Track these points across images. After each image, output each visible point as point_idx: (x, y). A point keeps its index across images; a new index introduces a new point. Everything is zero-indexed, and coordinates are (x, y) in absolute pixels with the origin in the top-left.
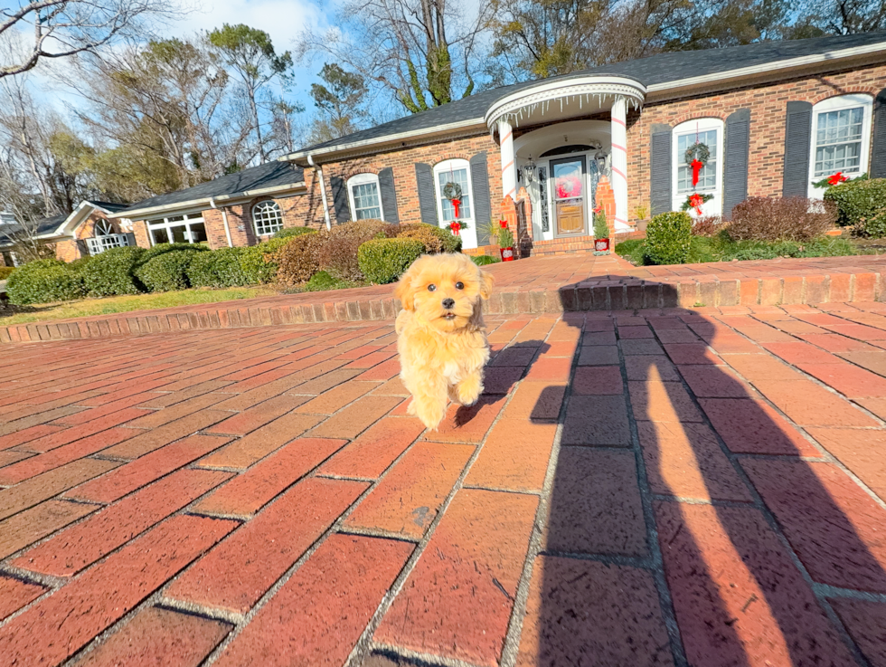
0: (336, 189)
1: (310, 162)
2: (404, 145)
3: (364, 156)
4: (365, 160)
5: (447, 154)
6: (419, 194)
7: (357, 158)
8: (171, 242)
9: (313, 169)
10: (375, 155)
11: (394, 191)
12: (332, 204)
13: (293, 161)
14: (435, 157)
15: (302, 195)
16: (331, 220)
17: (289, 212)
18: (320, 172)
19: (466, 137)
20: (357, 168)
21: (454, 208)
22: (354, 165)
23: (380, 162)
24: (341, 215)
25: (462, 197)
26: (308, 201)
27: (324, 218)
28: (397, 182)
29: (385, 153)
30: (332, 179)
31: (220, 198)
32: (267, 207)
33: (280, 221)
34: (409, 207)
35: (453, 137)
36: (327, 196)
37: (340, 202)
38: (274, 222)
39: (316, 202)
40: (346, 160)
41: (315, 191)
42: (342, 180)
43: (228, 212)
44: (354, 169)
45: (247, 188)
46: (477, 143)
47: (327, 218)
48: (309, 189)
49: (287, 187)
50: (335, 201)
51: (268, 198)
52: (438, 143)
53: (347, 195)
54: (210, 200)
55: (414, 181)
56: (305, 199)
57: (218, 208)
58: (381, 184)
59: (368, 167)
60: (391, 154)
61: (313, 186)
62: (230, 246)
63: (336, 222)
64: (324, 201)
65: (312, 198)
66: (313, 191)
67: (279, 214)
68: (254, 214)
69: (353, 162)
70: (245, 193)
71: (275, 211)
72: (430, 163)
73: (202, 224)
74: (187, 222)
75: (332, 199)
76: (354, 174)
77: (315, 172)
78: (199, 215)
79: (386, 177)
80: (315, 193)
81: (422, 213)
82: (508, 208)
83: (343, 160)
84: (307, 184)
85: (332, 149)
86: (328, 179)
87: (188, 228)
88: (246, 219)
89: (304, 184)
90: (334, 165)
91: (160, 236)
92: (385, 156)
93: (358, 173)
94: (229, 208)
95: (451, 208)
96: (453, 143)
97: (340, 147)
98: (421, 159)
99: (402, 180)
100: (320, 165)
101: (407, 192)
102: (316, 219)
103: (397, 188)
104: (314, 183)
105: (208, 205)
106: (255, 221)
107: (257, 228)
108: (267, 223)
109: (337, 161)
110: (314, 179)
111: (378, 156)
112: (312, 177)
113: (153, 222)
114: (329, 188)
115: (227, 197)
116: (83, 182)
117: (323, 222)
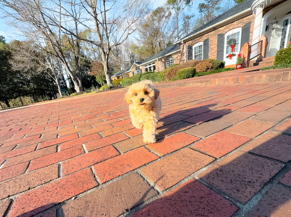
0: (189, 50)
1: (182, 43)
2: (214, 29)
3: (199, 36)
4: (200, 38)
5: (231, 27)
6: (218, 46)
7: (197, 38)
8: (148, 71)
9: (183, 44)
10: (203, 35)
11: (208, 47)
12: (187, 54)
13: (178, 43)
14: (226, 30)
15: (180, 53)
16: (186, 60)
17: (176, 59)
18: (185, 45)
19: (242, 18)
20: (197, 41)
21: (231, 49)
22: (196, 40)
23: (204, 38)
24: (190, 58)
25: (235, 44)
26: (181, 55)
27: (184, 60)
28: (210, 43)
29: (207, 33)
30: (188, 46)
31: (159, 58)
32: (170, 58)
33: (173, 62)
34: (213, 51)
35: (236, 20)
36: (186, 52)
37: (190, 53)
38: (171, 62)
39: (183, 55)
40: (194, 39)
41: (183, 51)
42: (191, 46)
43: (161, 61)
44: (196, 42)
45: (166, 54)
46: (247, 19)
47: (185, 59)
48: (181, 51)
49: (175, 51)
50: (188, 54)
51: (171, 55)
52: (229, 24)
53: (192, 51)
54: (157, 59)
55: (217, 41)
56: (180, 54)
57: (159, 61)
58: (204, 45)
59: (201, 40)
60: (209, 33)
61: (183, 50)
62: (160, 71)
63: (188, 60)
64: (185, 54)
65: (182, 54)
66: (182, 51)
67: (173, 60)
68: (167, 61)
69: (196, 39)
70: (165, 55)
71: (172, 59)
72: (224, 33)
73: (155, 65)
74: (152, 65)
75: (187, 53)
76: (196, 43)
77: (184, 45)
78: (155, 63)
79: (206, 43)
80: (183, 52)
81: (217, 53)
82: (245, 48)
83: (192, 39)
84: (181, 50)
85: (189, 37)
86: (187, 47)
87: (152, 67)
88: (165, 63)
89: (180, 50)
90: (189, 42)
91: (146, 70)
92: (207, 35)
93: (197, 42)
94: (161, 60)
95: (230, 48)
96: (236, 22)
97: (192, 36)
98: (221, 32)
99: (212, 42)
100: (185, 43)
101: (213, 46)
102: (182, 60)
103: (210, 45)
104: (183, 49)
105: (156, 60)
106: (167, 63)
107: (167, 65)
108: (170, 63)
109: (190, 40)
110: (183, 47)
111: (204, 35)
112: (182, 47)
113: (145, 66)
114: (187, 50)
115: (161, 57)
116: (136, 56)
117: (184, 61)
